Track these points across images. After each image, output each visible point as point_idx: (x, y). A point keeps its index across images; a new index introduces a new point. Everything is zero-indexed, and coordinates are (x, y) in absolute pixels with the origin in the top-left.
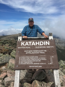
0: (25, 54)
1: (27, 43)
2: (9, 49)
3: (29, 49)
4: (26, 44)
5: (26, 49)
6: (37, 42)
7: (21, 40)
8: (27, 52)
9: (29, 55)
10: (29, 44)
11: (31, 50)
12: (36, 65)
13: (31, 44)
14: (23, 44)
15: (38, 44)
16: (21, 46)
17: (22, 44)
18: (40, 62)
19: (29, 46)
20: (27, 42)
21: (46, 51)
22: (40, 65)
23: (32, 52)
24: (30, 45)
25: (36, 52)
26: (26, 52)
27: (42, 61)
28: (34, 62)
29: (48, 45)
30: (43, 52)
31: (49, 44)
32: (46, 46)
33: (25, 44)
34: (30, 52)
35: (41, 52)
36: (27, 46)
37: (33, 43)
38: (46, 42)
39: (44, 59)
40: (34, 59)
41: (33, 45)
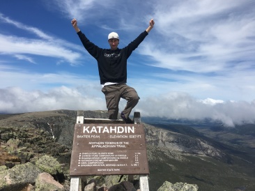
0: (89, 149)
1: (94, 129)
2: (22, 155)
3: (97, 140)
4: (92, 131)
5: (92, 140)
6: (113, 128)
7: (82, 122)
8: (93, 145)
9: (97, 150)
10: (97, 130)
11: (101, 140)
12: (110, 168)
13: (102, 131)
14: (87, 129)
15: (113, 131)
16: (82, 134)
17: (85, 129)
18: (116, 163)
19: (98, 134)
20: (94, 127)
21: (127, 143)
22: (116, 167)
23: (102, 145)
24: (100, 132)
25: (111, 144)
26: (91, 145)
27: (121, 161)
28: (105, 163)
29: (131, 133)
30: (123, 144)
31: (133, 132)
32: (127, 134)
33: (90, 129)
34: (99, 145)
35: (120, 145)
36: (94, 133)
37: (106, 130)
38: (129, 128)
39: (124, 157)
40: (105, 157)
41: (106, 133)
